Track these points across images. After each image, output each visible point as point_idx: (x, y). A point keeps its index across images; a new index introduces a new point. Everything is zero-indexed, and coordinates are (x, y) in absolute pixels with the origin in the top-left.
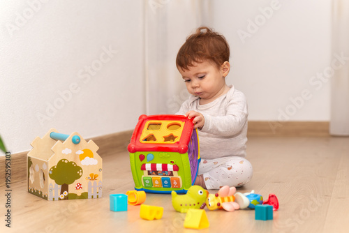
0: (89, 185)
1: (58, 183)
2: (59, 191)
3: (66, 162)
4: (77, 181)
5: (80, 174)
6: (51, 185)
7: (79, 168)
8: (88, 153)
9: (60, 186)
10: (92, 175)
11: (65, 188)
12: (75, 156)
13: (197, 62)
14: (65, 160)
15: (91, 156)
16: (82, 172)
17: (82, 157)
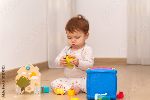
0: (34, 88)
1: (19, 86)
2: (20, 90)
3: (24, 78)
4: (28, 86)
5: (30, 83)
6: (17, 87)
7: (30, 81)
8: (33, 74)
9: (21, 88)
10: (35, 84)
11: (23, 89)
12: (28, 75)
13: (78, 30)
14: (23, 77)
15: (35, 75)
16: (31, 82)
17: (31, 76)
